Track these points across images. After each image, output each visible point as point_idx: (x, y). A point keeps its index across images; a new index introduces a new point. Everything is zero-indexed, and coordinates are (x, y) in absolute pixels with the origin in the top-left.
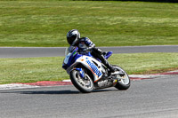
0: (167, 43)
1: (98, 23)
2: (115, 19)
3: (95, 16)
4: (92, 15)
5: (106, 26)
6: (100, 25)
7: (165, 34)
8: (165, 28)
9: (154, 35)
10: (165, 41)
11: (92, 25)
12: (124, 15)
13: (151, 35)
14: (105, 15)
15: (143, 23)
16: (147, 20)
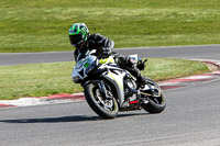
0: (144, 45)
1: (45, 18)
2: (70, 10)
3: (40, 7)
4: (36, 6)
5: (57, 22)
6: (48, 21)
7: (141, 31)
8: (142, 22)
9: (126, 33)
10: (142, 42)
11: (36, 21)
12: (82, 5)
13: (121, 33)
14: (56, 6)
15: (110, 16)
16: (115, 12)
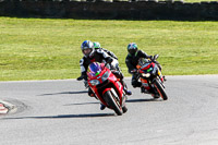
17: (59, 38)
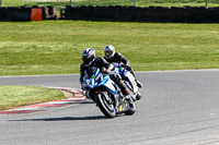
7: (4, 61)
8: (5, 54)
10: (5, 71)
17: (127, 38)
